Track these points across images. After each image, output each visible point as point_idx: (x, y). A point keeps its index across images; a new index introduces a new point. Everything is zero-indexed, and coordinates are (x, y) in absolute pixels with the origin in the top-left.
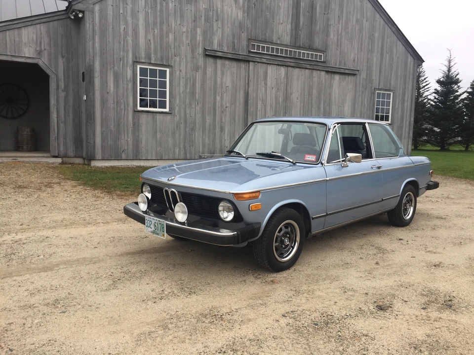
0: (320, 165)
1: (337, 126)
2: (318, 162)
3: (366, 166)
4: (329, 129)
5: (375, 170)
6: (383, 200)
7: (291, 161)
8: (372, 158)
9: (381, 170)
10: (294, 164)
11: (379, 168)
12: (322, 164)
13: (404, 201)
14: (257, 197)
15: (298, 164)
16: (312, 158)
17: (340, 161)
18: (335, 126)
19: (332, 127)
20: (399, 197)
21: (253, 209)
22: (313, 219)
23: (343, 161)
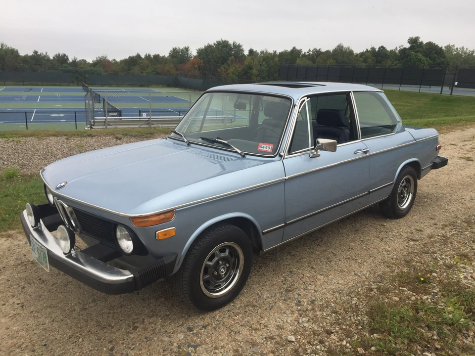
0: (277, 158)
1: (306, 100)
2: (275, 153)
3: (347, 151)
4: (294, 106)
5: (360, 155)
6: (369, 193)
7: (239, 152)
8: (357, 139)
9: (368, 154)
10: (243, 156)
11: (365, 152)
12: (281, 156)
13: (400, 189)
14: (169, 219)
15: (248, 157)
16: (267, 148)
17: (309, 150)
18: (304, 100)
19: (298, 103)
20: (393, 185)
21: (160, 238)
22: (264, 234)
23: (312, 149)
